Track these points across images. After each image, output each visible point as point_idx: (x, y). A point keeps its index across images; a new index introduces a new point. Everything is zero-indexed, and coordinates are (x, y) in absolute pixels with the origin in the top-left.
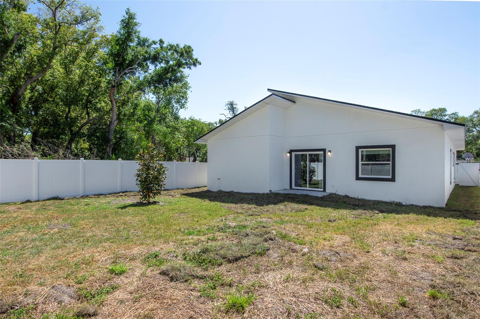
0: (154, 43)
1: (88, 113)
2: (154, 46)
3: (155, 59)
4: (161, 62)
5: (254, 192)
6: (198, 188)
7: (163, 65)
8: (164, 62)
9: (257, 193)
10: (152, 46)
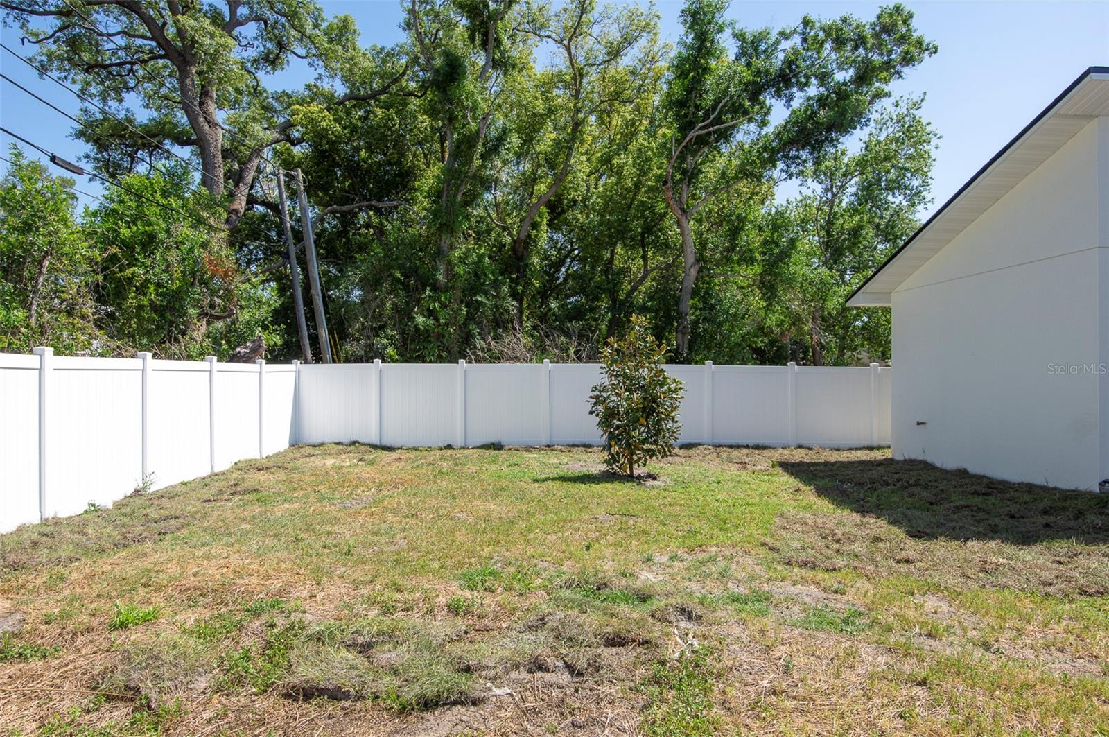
0: (784, 35)
1: (644, 258)
2: (785, 45)
3: (785, 80)
4: (807, 84)
5: (1038, 480)
6: (871, 448)
7: (813, 90)
8: (813, 81)
9: (1051, 485)
10: (781, 47)
